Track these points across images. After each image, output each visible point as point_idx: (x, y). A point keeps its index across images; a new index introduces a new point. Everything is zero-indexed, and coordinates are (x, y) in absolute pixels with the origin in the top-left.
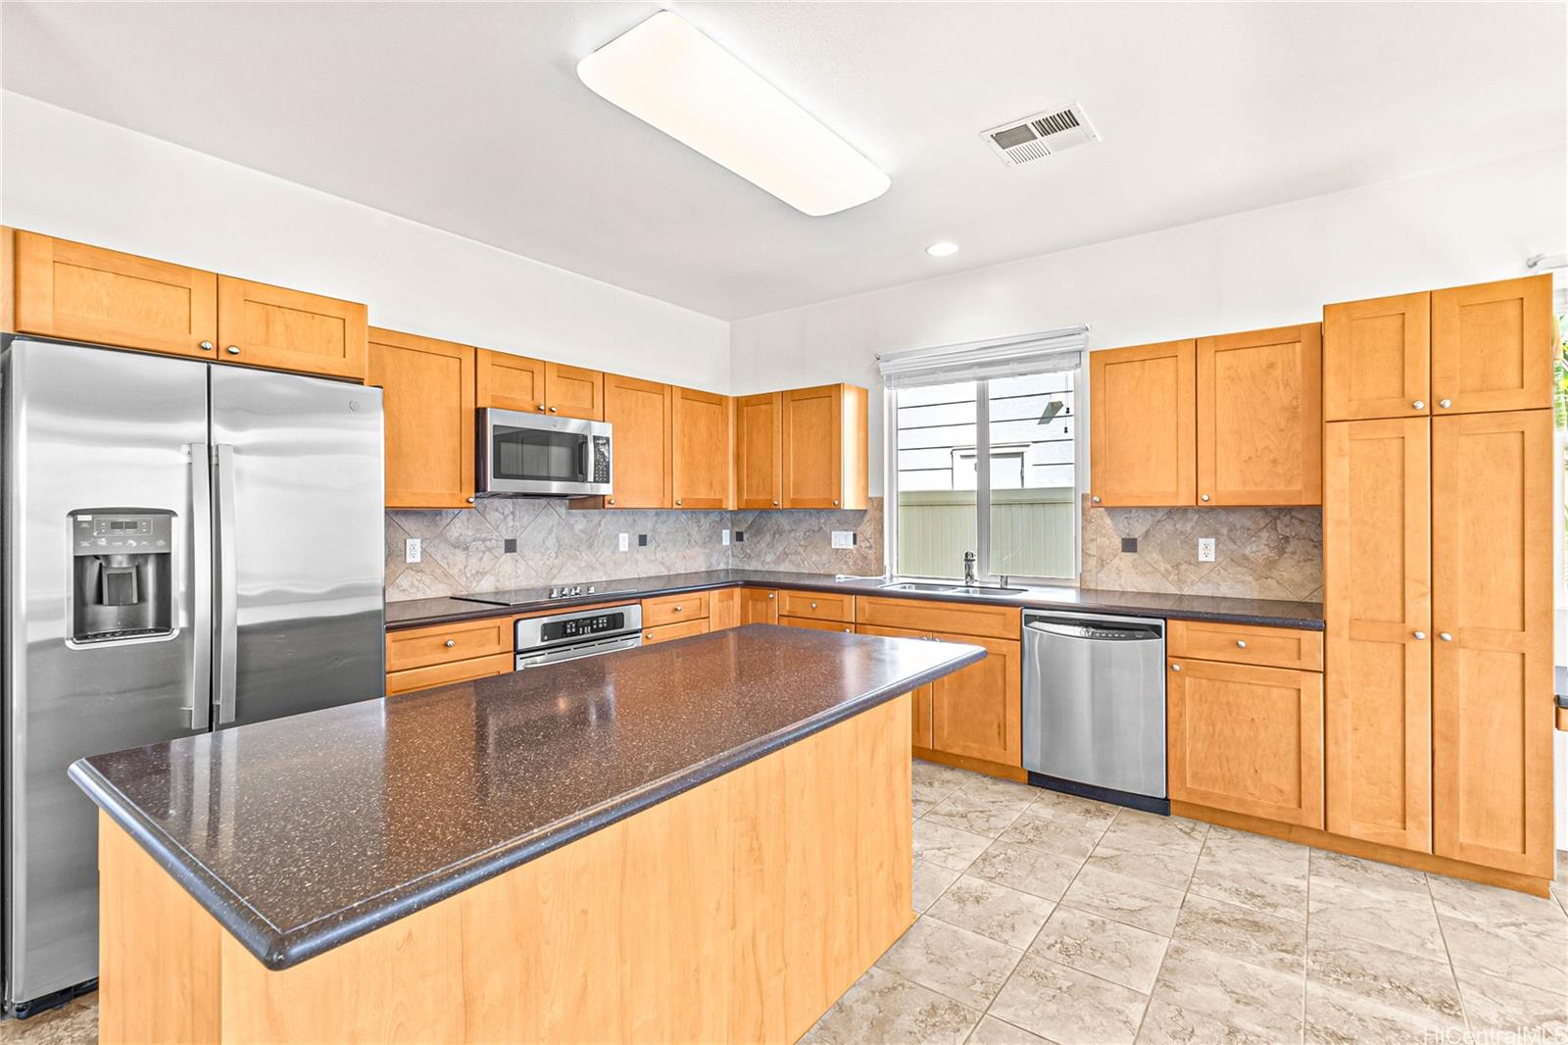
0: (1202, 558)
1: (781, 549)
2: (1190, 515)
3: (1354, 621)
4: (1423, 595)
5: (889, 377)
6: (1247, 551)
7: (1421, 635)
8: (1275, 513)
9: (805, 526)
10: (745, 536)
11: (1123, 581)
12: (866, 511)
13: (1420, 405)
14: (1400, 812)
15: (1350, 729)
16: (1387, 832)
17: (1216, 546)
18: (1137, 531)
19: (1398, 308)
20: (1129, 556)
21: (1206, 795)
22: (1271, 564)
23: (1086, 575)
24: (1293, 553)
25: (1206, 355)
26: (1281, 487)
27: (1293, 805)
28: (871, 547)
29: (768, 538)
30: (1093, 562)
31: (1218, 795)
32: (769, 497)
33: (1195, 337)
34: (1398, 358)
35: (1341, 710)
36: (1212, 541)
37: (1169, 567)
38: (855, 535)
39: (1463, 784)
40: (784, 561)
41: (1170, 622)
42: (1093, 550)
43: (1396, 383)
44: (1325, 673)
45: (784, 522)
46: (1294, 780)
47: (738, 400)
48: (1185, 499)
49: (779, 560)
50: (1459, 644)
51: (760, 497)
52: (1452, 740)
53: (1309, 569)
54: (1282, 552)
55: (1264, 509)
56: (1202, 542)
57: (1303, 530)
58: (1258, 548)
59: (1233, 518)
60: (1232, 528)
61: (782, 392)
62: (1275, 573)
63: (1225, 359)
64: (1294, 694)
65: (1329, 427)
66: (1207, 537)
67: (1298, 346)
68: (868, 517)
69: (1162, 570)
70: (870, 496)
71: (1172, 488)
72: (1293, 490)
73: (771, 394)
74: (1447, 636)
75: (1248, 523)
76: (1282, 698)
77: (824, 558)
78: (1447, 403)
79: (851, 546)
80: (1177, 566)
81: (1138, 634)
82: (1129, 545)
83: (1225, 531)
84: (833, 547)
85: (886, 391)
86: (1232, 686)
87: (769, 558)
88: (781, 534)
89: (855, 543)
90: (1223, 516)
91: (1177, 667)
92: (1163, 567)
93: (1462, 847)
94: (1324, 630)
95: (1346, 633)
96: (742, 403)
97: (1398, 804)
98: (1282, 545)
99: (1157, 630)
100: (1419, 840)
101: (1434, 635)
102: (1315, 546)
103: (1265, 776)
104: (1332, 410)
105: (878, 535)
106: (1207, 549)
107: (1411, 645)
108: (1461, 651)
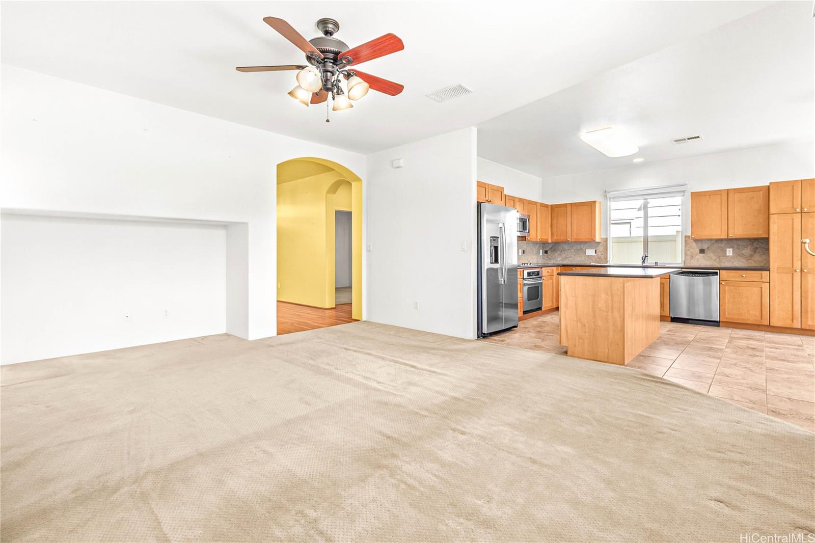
0: (728, 255)
1: (564, 256)
2: (723, 241)
3: (778, 268)
4: (799, 260)
5: (610, 198)
6: (743, 252)
7: (798, 271)
8: (753, 241)
9: (575, 248)
10: (549, 252)
11: (699, 263)
12: (600, 242)
13: (798, 210)
14: (791, 318)
15: (777, 297)
16: (787, 323)
17: (733, 251)
18: (705, 247)
19: (792, 184)
20: (702, 255)
21: (732, 319)
22: (751, 256)
23: (686, 261)
24: (759, 252)
25: (731, 195)
26: (755, 233)
27: (760, 319)
28: (602, 254)
29: (559, 252)
30: (688, 257)
31: (736, 318)
32: (565, 238)
33: (727, 188)
34: (792, 198)
35: (775, 293)
36: (731, 249)
37: (716, 258)
38: (596, 251)
39: (809, 309)
40: (565, 260)
41: (721, 271)
42: (689, 253)
43: (791, 204)
44: (769, 282)
45: (566, 247)
46: (760, 312)
47: (552, 205)
48: (724, 236)
49: (562, 260)
50: (809, 273)
51: (562, 238)
52: (807, 298)
53: (764, 257)
54: (755, 252)
55: (749, 239)
56: (728, 250)
57: (762, 246)
58: (747, 251)
59: (738, 242)
60: (738, 245)
61: (571, 204)
62: (753, 258)
63: (737, 196)
64: (760, 288)
65: (771, 216)
66: (729, 248)
67: (761, 192)
68: (601, 244)
69: (714, 259)
70: (602, 237)
71: (720, 233)
72: (759, 233)
73: (566, 204)
74: (805, 270)
75: (743, 243)
76: (756, 290)
77: (583, 258)
78: (806, 210)
79: (594, 254)
80: (719, 257)
81: (710, 275)
82: (702, 251)
83: (736, 246)
84: (587, 254)
85: (608, 203)
86: (740, 288)
87: (559, 259)
88: (564, 251)
89: (596, 253)
90: (735, 242)
91: (723, 283)
92: (714, 258)
93: (809, 325)
94: (769, 270)
95: (776, 271)
96: (553, 207)
97: (791, 316)
98: (755, 250)
99: (716, 273)
100: (797, 325)
101: (801, 271)
102: (766, 250)
103: (751, 312)
104: (772, 211)
105: (605, 251)
106: (729, 252)
107: (795, 274)
108: (809, 275)
